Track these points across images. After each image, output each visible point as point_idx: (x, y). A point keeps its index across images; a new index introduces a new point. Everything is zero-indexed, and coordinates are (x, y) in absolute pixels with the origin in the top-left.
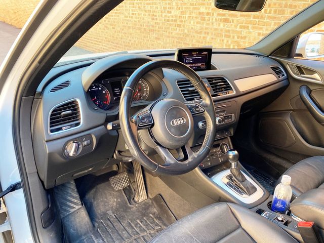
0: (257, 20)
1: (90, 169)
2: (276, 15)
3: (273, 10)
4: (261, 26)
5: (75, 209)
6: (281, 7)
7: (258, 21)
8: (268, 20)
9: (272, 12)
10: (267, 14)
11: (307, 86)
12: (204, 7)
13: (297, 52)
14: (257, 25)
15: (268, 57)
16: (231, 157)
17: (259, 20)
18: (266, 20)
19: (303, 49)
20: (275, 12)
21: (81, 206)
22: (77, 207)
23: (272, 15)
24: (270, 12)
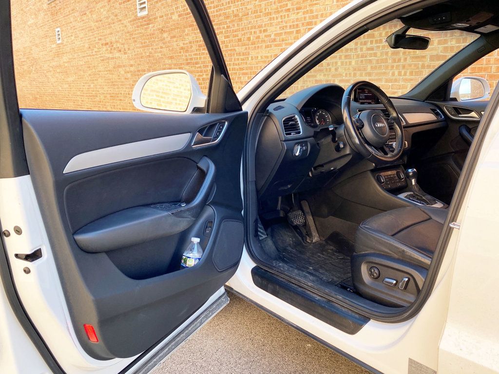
0: (390, 84)
1: (289, 186)
2: (413, 77)
3: (408, 72)
4: (396, 91)
5: (263, 238)
6: (418, 68)
7: (392, 85)
8: (403, 83)
9: (408, 74)
10: (401, 77)
11: (466, 125)
12: (322, 74)
13: (451, 96)
14: (390, 89)
15: (424, 101)
16: (411, 174)
17: (392, 83)
18: (401, 83)
19: (457, 93)
20: (411, 73)
21: (267, 236)
22: (264, 237)
23: (408, 77)
24: (405, 74)
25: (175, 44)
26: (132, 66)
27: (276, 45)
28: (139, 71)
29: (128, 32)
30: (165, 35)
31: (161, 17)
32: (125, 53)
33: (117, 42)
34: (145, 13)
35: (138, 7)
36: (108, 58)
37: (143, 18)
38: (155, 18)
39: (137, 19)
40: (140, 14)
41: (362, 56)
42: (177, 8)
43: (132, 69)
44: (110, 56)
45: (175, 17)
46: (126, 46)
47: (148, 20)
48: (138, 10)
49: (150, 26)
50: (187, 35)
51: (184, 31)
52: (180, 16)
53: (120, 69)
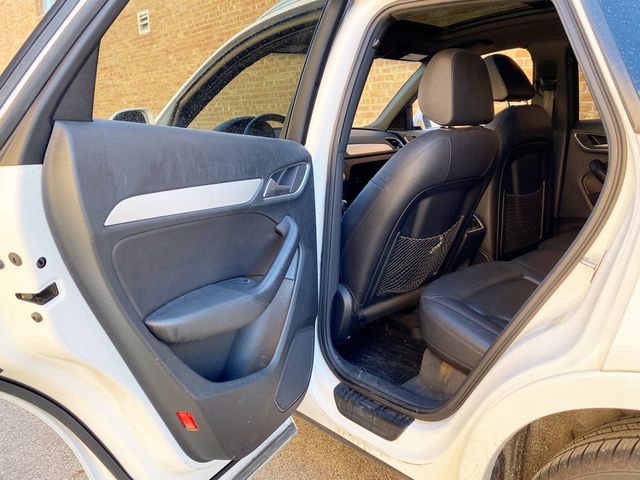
25: (181, 67)
26: (135, 94)
27: (291, 69)
28: (143, 100)
29: (130, 54)
30: (171, 57)
31: (165, 35)
32: (127, 79)
33: (117, 66)
34: (147, 31)
35: (140, 23)
36: (108, 86)
37: (145, 36)
38: (159, 37)
39: (139, 37)
40: (142, 32)
41: (379, 79)
42: (182, 25)
43: (136, 98)
44: (110, 82)
45: (181, 35)
46: (128, 71)
47: (151, 39)
48: (140, 28)
49: (154, 46)
50: (195, 56)
51: (191, 52)
52: (185, 34)
53: (122, 99)
